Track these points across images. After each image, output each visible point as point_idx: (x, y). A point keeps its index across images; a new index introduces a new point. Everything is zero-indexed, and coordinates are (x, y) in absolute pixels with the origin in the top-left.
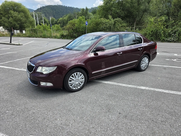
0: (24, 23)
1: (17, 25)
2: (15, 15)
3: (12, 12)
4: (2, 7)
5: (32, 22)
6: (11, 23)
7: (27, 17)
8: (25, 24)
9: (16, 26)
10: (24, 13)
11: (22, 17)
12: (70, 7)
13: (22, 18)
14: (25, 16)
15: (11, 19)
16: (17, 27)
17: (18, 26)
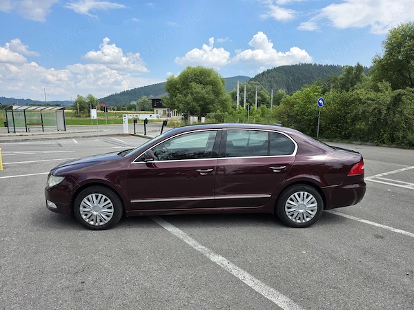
0: (209, 104)
1: (197, 107)
2: (197, 90)
3: (193, 84)
4: (180, 79)
5: (226, 101)
6: (189, 104)
7: (217, 93)
8: (211, 106)
9: (195, 109)
10: (212, 85)
11: (207, 93)
12: (329, 65)
13: (207, 96)
14: (213, 91)
15: (189, 97)
16: (196, 111)
17: (199, 108)
